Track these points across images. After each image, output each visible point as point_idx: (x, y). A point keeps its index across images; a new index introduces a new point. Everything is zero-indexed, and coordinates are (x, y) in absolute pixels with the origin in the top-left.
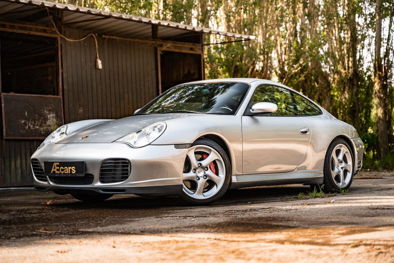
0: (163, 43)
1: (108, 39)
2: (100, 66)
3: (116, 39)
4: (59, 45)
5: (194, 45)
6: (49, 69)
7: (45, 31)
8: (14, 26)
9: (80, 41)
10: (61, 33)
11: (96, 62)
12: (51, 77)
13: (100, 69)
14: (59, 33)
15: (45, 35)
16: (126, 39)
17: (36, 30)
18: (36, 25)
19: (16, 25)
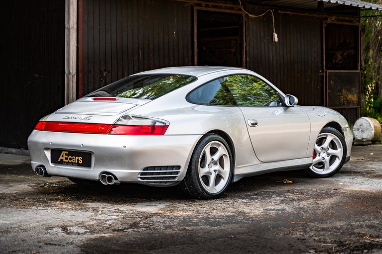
0: (327, 16)
1: (283, 14)
2: (276, 40)
3: (289, 14)
4: (244, 21)
5: (352, 17)
6: (233, 42)
7: (232, 9)
8: (208, 5)
9: (260, 17)
10: (245, 10)
11: (272, 36)
12: (234, 50)
13: (276, 42)
14: (243, 10)
15: (233, 12)
16: (298, 14)
17: (226, 8)
18: (225, 3)
19: (210, 4)
